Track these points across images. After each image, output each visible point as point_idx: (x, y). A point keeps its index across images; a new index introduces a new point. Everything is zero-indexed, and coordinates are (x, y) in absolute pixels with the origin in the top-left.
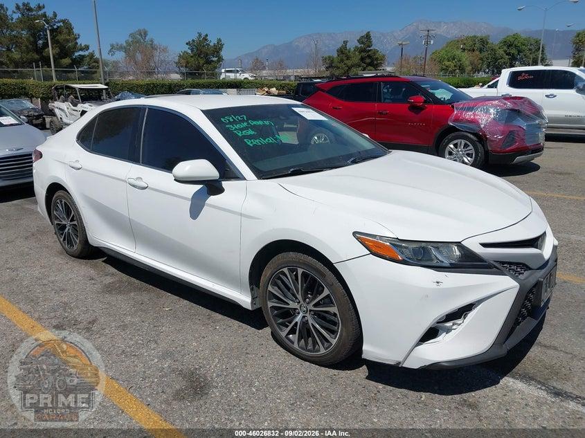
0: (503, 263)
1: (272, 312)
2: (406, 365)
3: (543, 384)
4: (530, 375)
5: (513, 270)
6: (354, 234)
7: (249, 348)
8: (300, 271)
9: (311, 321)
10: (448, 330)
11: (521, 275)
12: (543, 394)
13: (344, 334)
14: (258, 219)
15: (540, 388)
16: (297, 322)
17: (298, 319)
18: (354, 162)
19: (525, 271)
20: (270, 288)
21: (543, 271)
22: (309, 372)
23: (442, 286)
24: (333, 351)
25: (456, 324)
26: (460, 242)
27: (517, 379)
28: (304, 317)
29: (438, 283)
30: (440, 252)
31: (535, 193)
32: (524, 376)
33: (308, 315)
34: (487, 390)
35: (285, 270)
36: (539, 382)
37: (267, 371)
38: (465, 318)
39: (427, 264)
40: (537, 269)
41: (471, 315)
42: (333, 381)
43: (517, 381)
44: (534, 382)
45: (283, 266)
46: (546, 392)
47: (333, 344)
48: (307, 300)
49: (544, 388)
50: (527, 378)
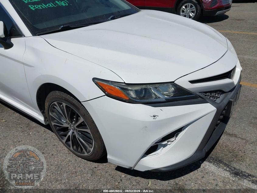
0: (206, 92)
1: (56, 128)
2: (136, 168)
3: (228, 166)
4: (220, 158)
5: (213, 97)
6: (94, 79)
7: (46, 149)
8: (64, 104)
9: (77, 136)
10: (165, 146)
11: (218, 99)
12: (227, 174)
13: (96, 146)
14: (33, 67)
15: (226, 170)
16: (69, 136)
17: (70, 133)
18: (113, 18)
19: (220, 95)
20: (50, 114)
21: (233, 92)
22: (79, 166)
23: (158, 119)
24: (92, 155)
25: (170, 141)
26: (173, 82)
27: (211, 163)
28: (73, 132)
29: (154, 116)
30: (158, 91)
31: (226, 31)
32: (216, 160)
33: (75, 131)
34: (192, 173)
35: (55, 103)
36: (225, 165)
37: (52, 167)
38: (177, 137)
39: (147, 101)
40: (229, 92)
41: (181, 134)
42: (93, 173)
43: (211, 165)
44: (221, 165)
45: (54, 100)
46: (229, 173)
47: (92, 151)
48: (74, 122)
49: (228, 169)
50: (218, 161)
